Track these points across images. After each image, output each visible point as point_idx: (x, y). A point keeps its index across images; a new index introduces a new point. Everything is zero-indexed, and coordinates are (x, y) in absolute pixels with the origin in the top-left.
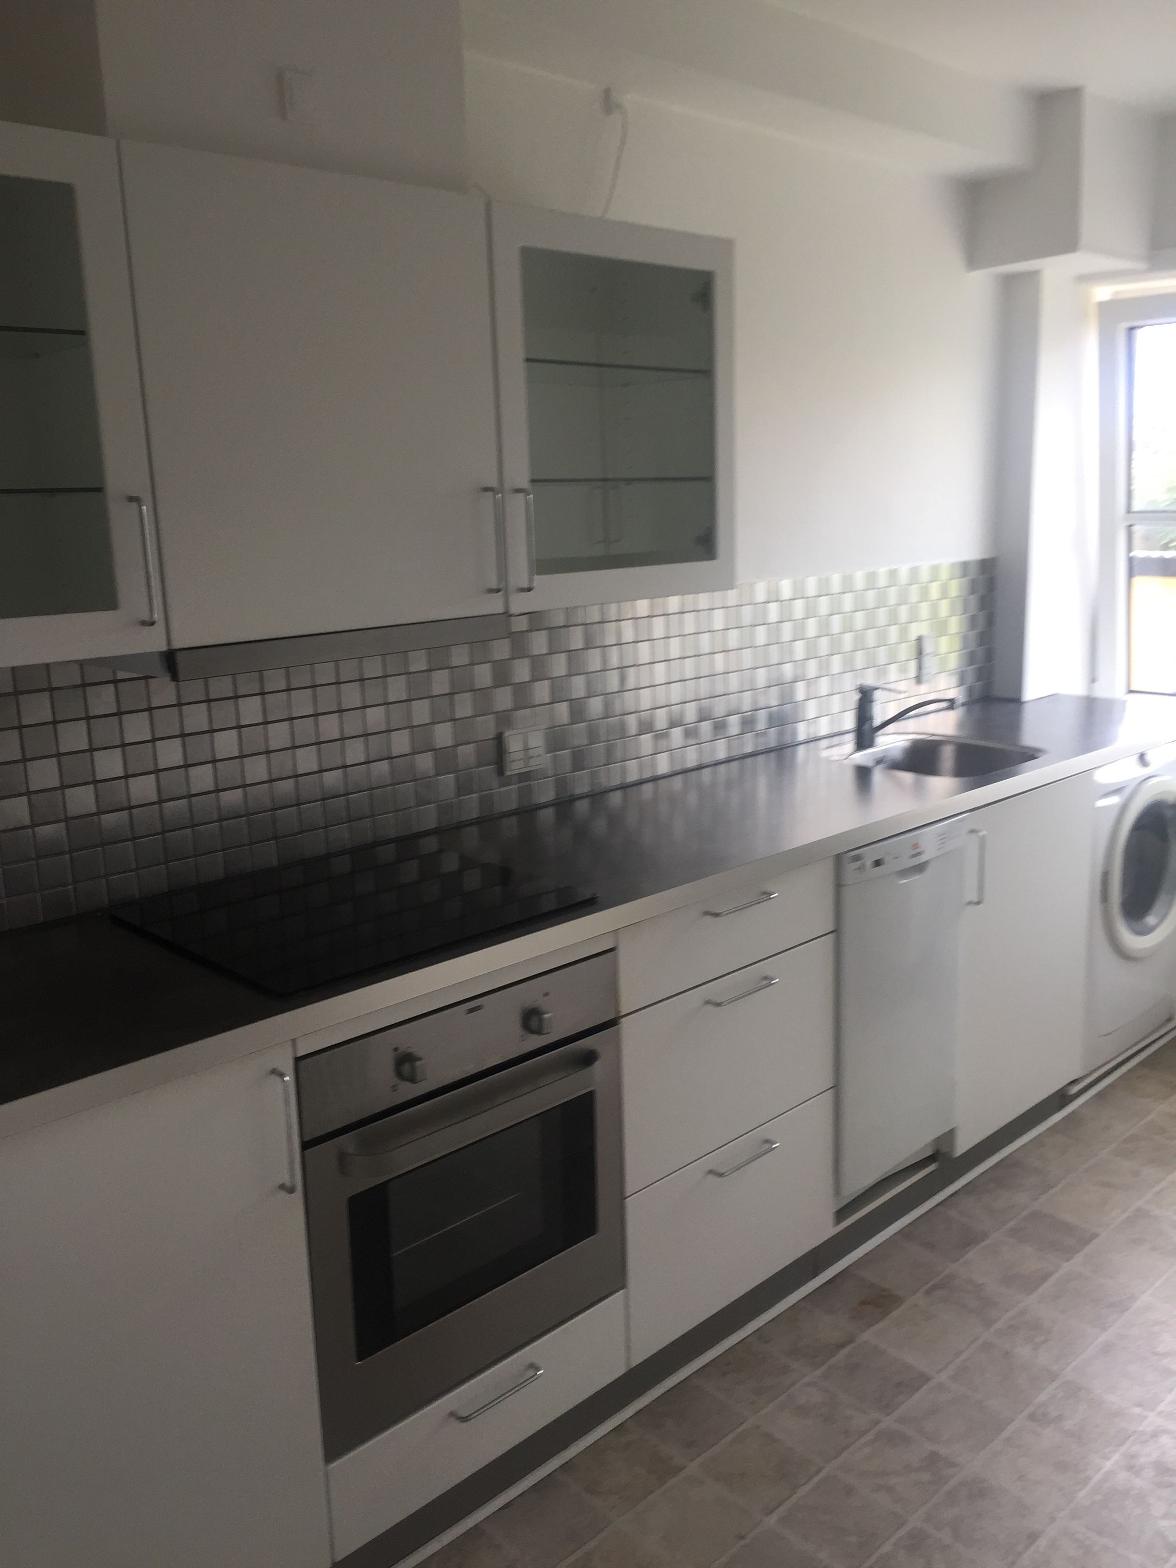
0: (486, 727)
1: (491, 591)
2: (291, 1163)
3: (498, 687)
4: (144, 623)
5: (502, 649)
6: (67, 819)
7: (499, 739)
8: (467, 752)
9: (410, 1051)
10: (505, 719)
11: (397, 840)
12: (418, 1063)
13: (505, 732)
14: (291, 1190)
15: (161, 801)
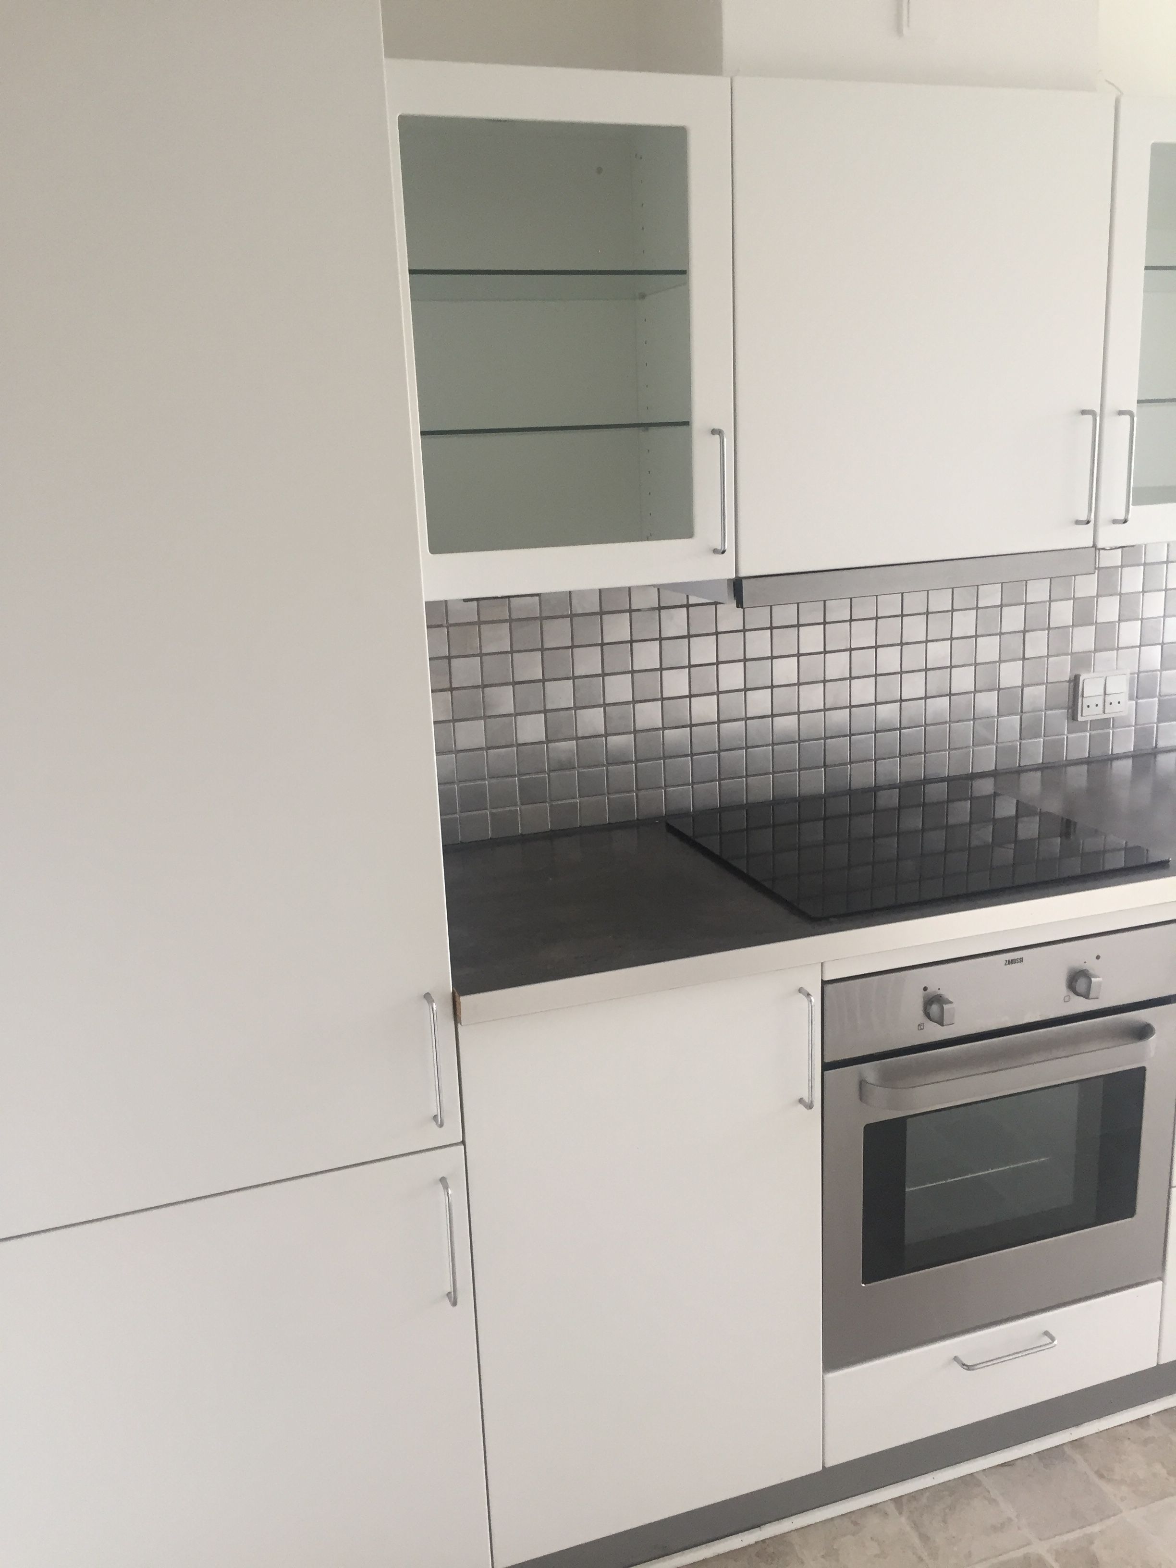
0: (1061, 668)
1: (1078, 522)
2: (811, 1079)
3: (1077, 626)
4: (715, 551)
5: (1087, 586)
6: (635, 732)
7: (1075, 681)
8: (1035, 695)
9: (940, 992)
10: (1082, 661)
11: (949, 779)
12: (946, 1007)
13: (1080, 675)
14: (810, 1106)
15: (719, 722)
